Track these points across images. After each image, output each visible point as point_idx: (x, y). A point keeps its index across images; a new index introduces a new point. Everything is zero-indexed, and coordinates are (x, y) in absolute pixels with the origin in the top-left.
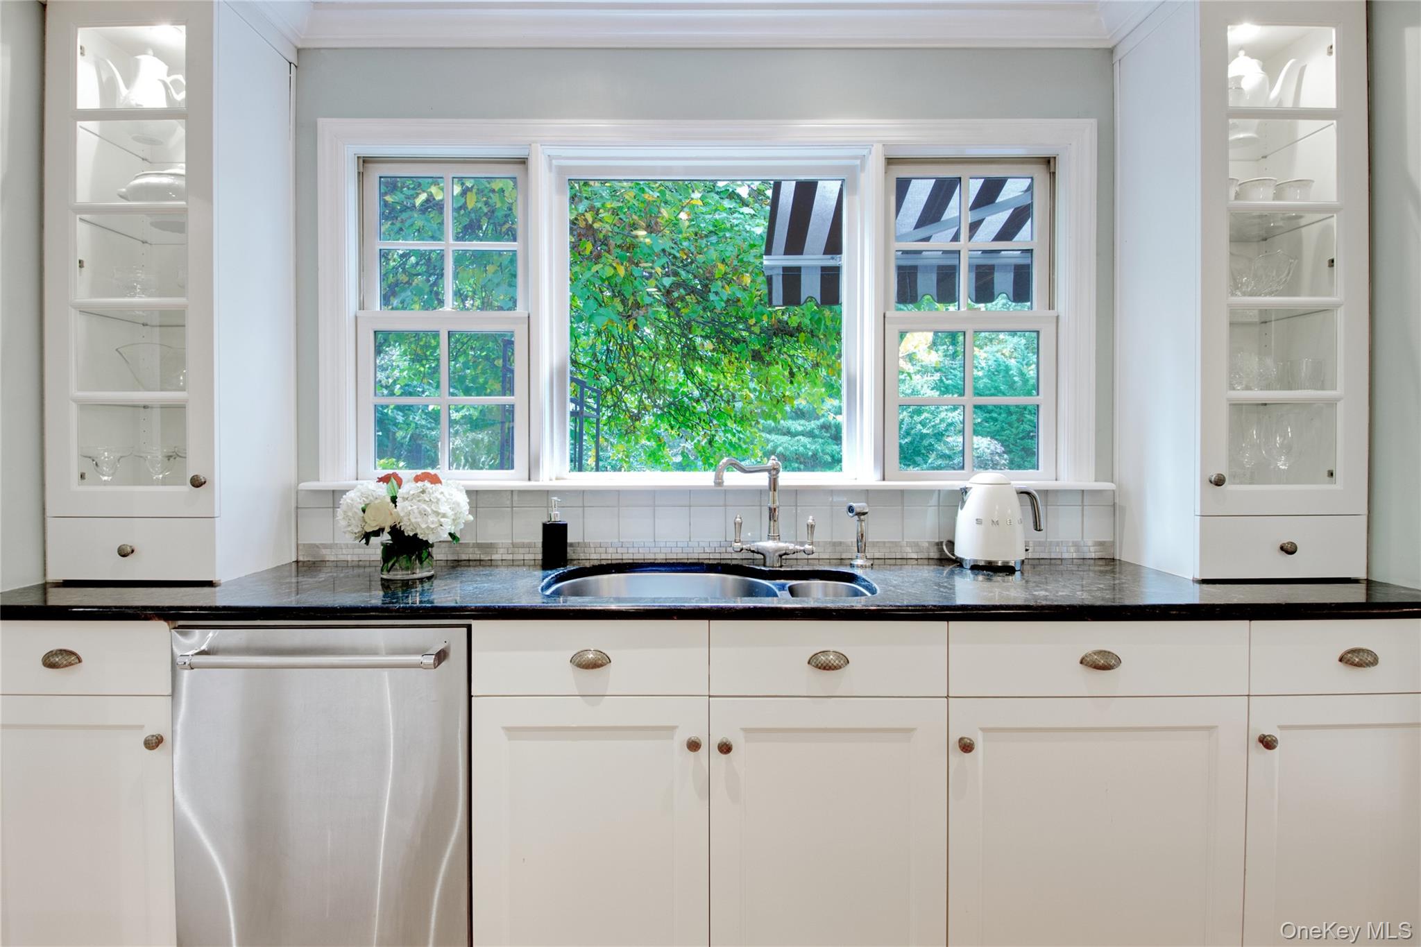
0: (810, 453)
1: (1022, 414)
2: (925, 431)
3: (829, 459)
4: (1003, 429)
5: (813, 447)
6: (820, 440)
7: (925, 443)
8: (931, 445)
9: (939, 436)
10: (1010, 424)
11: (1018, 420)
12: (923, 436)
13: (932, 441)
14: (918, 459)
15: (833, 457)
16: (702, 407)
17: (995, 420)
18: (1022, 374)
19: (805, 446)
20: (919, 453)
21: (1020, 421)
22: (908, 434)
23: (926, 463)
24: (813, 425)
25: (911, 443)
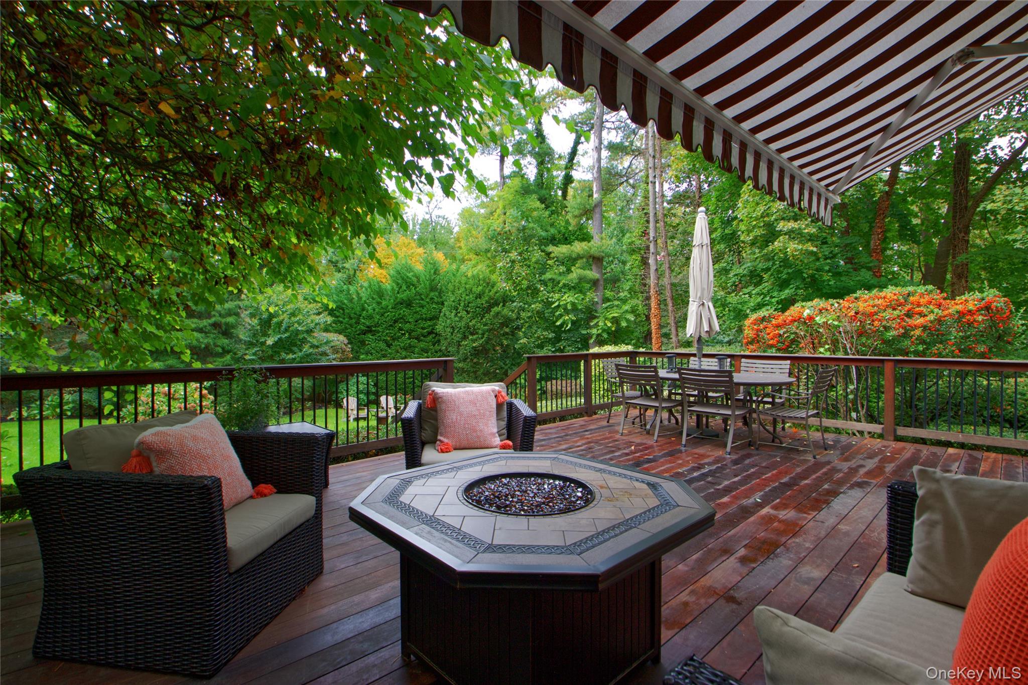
0: (203, 346)
1: (359, 319)
2: (300, 329)
3: (220, 350)
4: (346, 328)
5: (206, 341)
6: (212, 336)
7: (301, 337)
8: (304, 338)
9: (310, 331)
10: (351, 326)
11: (356, 323)
12: (297, 332)
13: (305, 335)
14: (295, 349)
15: (223, 349)
16: (98, 289)
17: (341, 322)
18: (358, 294)
19: (198, 340)
20: (295, 345)
21: (358, 323)
22: (286, 330)
23: (301, 351)
24: (205, 323)
25: (289, 337)
